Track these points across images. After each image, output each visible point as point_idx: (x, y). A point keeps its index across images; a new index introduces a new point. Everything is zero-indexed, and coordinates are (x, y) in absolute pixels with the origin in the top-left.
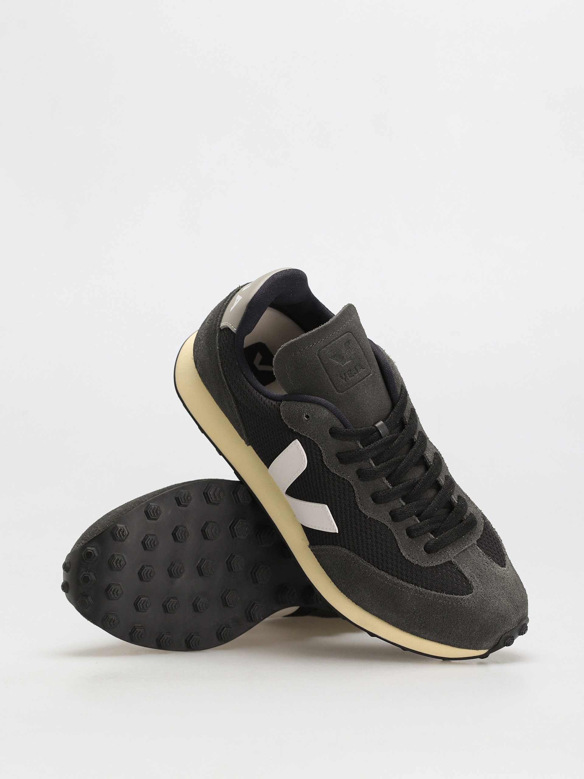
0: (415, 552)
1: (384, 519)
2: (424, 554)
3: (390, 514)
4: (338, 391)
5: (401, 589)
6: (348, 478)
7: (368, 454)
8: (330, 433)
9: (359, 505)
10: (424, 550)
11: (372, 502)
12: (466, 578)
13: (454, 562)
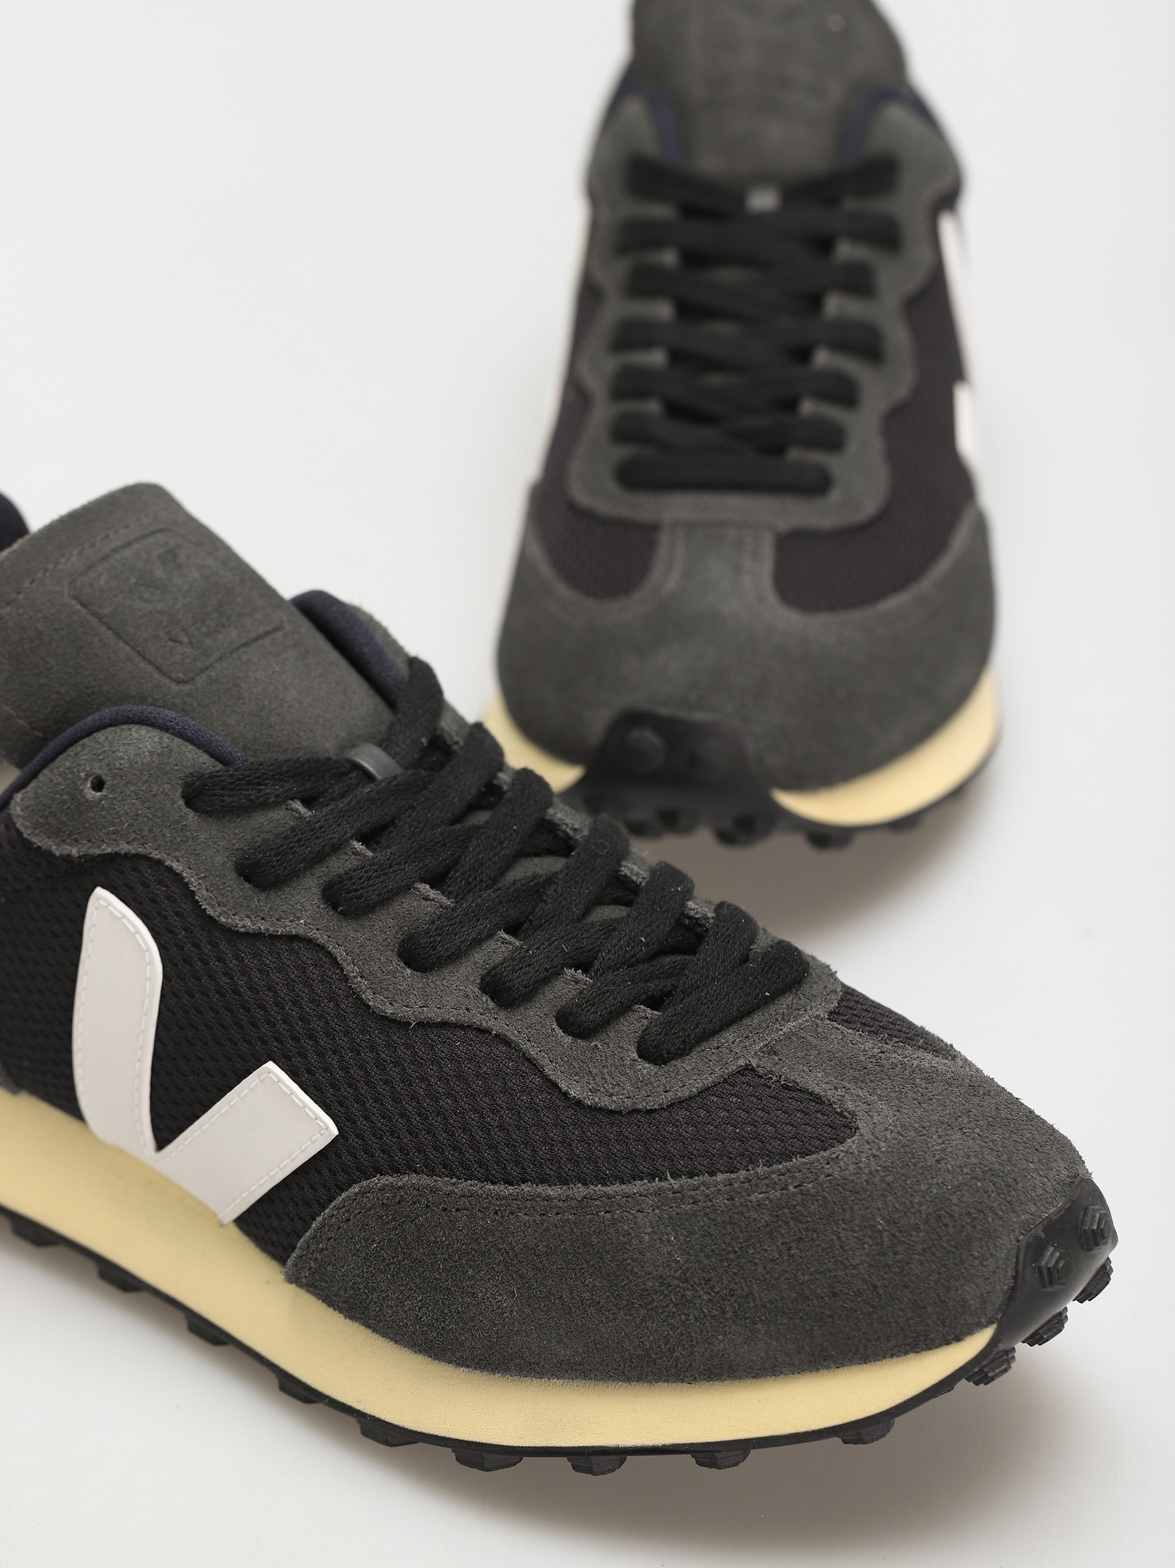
0: (610, 1073)
1: (467, 1009)
2: (646, 1068)
3: (484, 988)
4: (179, 682)
5: (608, 1216)
6: (299, 927)
7: (339, 825)
8: (188, 804)
9: (368, 996)
10: (640, 1057)
11: (409, 971)
12: (817, 1099)
13: (758, 1066)
